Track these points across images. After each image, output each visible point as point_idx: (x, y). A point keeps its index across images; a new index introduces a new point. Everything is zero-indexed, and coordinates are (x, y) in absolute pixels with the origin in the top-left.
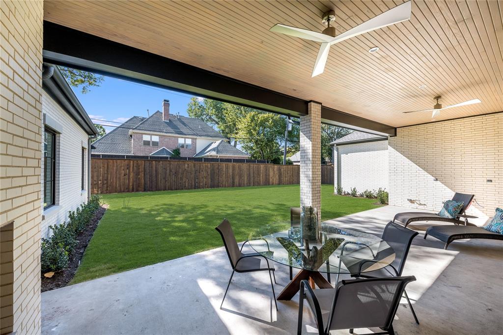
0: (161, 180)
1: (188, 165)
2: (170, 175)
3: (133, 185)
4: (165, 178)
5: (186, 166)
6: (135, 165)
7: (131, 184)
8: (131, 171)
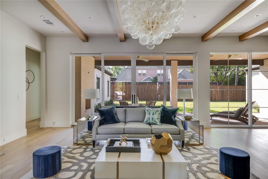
0: (140, 95)
1: (154, 87)
2: (144, 92)
3: (128, 96)
4: (142, 94)
5: (153, 87)
6: (129, 87)
7: (127, 96)
8: (127, 90)
